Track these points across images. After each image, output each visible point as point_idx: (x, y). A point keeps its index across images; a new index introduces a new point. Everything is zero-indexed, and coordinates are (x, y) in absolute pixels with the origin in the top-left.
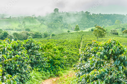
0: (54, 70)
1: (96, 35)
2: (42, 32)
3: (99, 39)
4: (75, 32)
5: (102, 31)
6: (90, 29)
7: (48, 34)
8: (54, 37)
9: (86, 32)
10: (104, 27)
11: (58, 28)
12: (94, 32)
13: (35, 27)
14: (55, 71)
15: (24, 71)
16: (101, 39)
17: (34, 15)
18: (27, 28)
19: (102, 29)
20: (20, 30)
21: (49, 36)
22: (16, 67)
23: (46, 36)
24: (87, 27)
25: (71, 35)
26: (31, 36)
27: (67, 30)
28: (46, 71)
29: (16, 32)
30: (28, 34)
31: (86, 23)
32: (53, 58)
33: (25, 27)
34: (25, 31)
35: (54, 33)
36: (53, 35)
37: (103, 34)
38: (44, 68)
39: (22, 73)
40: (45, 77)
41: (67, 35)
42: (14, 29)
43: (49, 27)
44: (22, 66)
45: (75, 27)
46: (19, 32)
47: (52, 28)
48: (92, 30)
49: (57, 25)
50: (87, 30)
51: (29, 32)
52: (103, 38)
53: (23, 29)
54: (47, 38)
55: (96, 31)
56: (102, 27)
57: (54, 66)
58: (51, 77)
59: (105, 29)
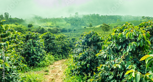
0: (66, 53)
1: (103, 30)
2: (67, 28)
3: (106, 32)
4: (89, 28)
5: (107, 27)
6: (100, 26)
7: (71, 29)
8: (75, 31)
9: (97, 28)
10: (109, 24)
11: (78, 25)
12: (102, 28)
13: (62, 25)
14: (66, 55)
15: (39, 54)
16: (107, 32)
17: (62, 17)
18: (57, 25)
19: (108, 26)
20: (53, 27)
21: (72, 30)
22: (33, 51)
23: (70, 31)
24: (98, 25)
25: (86, 30)
26: (60, 31)
27: (84, 27)
28: (59, 55)
29: (50, 28)
30: (57, 30)
31: (97, 22)
32: (65, 45)
33: (56, 25)
34: (56, 27)
35: (75, 29)
36: (75, 30)
37: (108, 29)
38: (57, 52)
39: (37, 56)
40: (58, 58)
41: (84, 30)
42: (49, 26)
43: (72, 25)
44: (39, 50)
45: (90, 25)
46: (52, 28)
47: (74, 25)
48: (101, 26)
49: (77, 23)
50: (98, 26)
51: (58, 28)
52: (109, 32)
53: (55, 26)
54: (70, 32)
55: (103, 27)
56: (108, 24)
57: (66, 51)
58: (63, 58)
59: (110, 26)
